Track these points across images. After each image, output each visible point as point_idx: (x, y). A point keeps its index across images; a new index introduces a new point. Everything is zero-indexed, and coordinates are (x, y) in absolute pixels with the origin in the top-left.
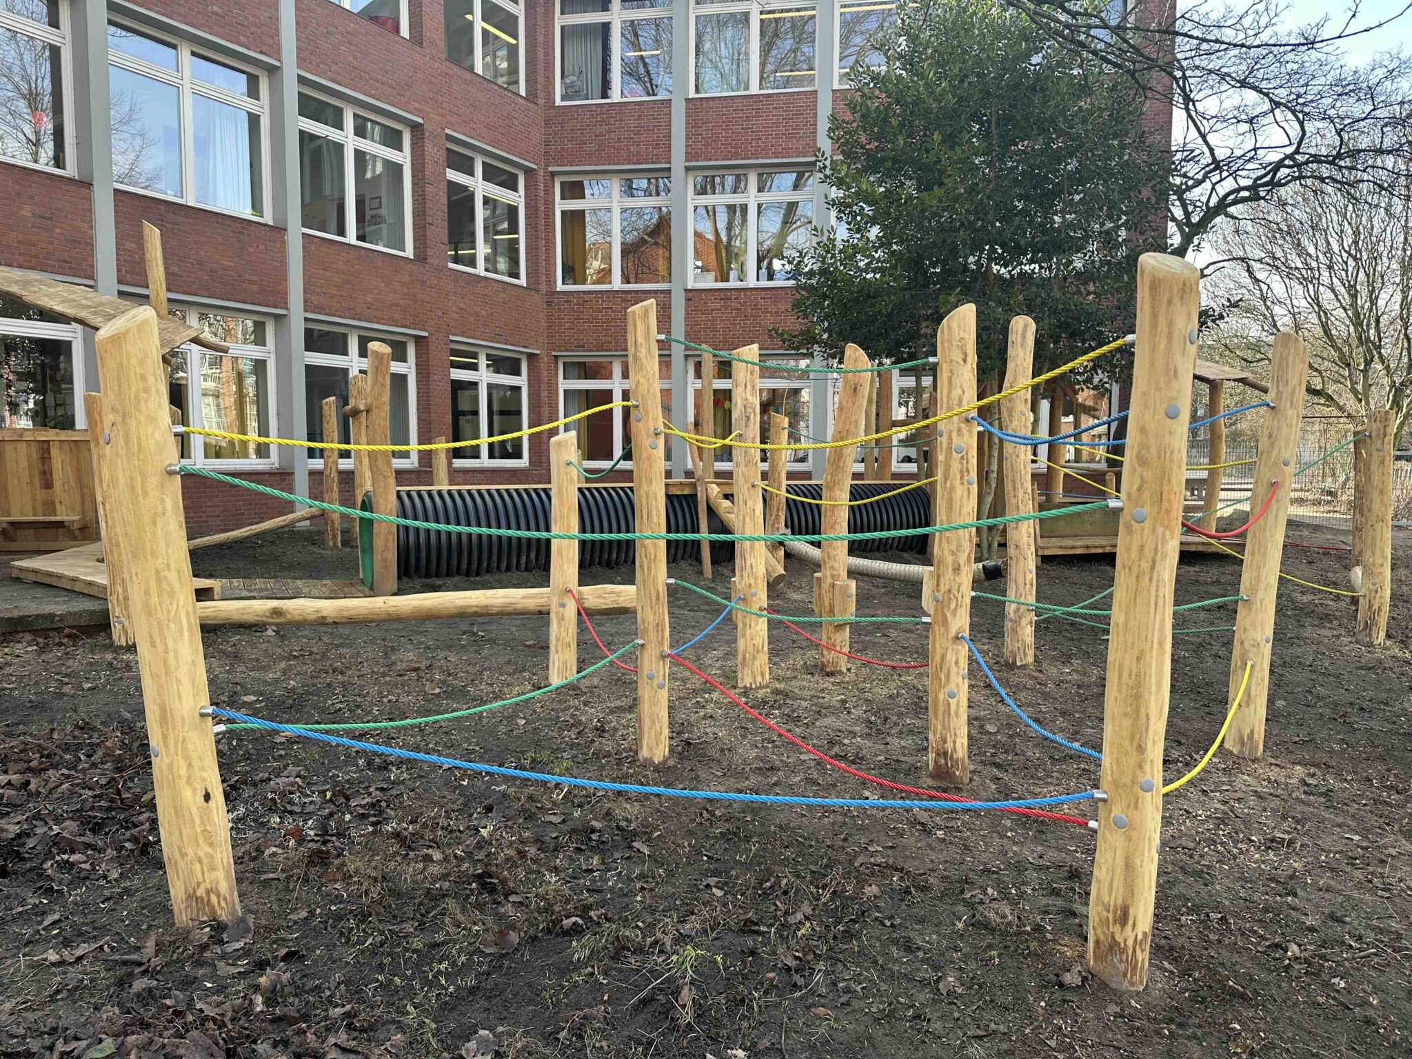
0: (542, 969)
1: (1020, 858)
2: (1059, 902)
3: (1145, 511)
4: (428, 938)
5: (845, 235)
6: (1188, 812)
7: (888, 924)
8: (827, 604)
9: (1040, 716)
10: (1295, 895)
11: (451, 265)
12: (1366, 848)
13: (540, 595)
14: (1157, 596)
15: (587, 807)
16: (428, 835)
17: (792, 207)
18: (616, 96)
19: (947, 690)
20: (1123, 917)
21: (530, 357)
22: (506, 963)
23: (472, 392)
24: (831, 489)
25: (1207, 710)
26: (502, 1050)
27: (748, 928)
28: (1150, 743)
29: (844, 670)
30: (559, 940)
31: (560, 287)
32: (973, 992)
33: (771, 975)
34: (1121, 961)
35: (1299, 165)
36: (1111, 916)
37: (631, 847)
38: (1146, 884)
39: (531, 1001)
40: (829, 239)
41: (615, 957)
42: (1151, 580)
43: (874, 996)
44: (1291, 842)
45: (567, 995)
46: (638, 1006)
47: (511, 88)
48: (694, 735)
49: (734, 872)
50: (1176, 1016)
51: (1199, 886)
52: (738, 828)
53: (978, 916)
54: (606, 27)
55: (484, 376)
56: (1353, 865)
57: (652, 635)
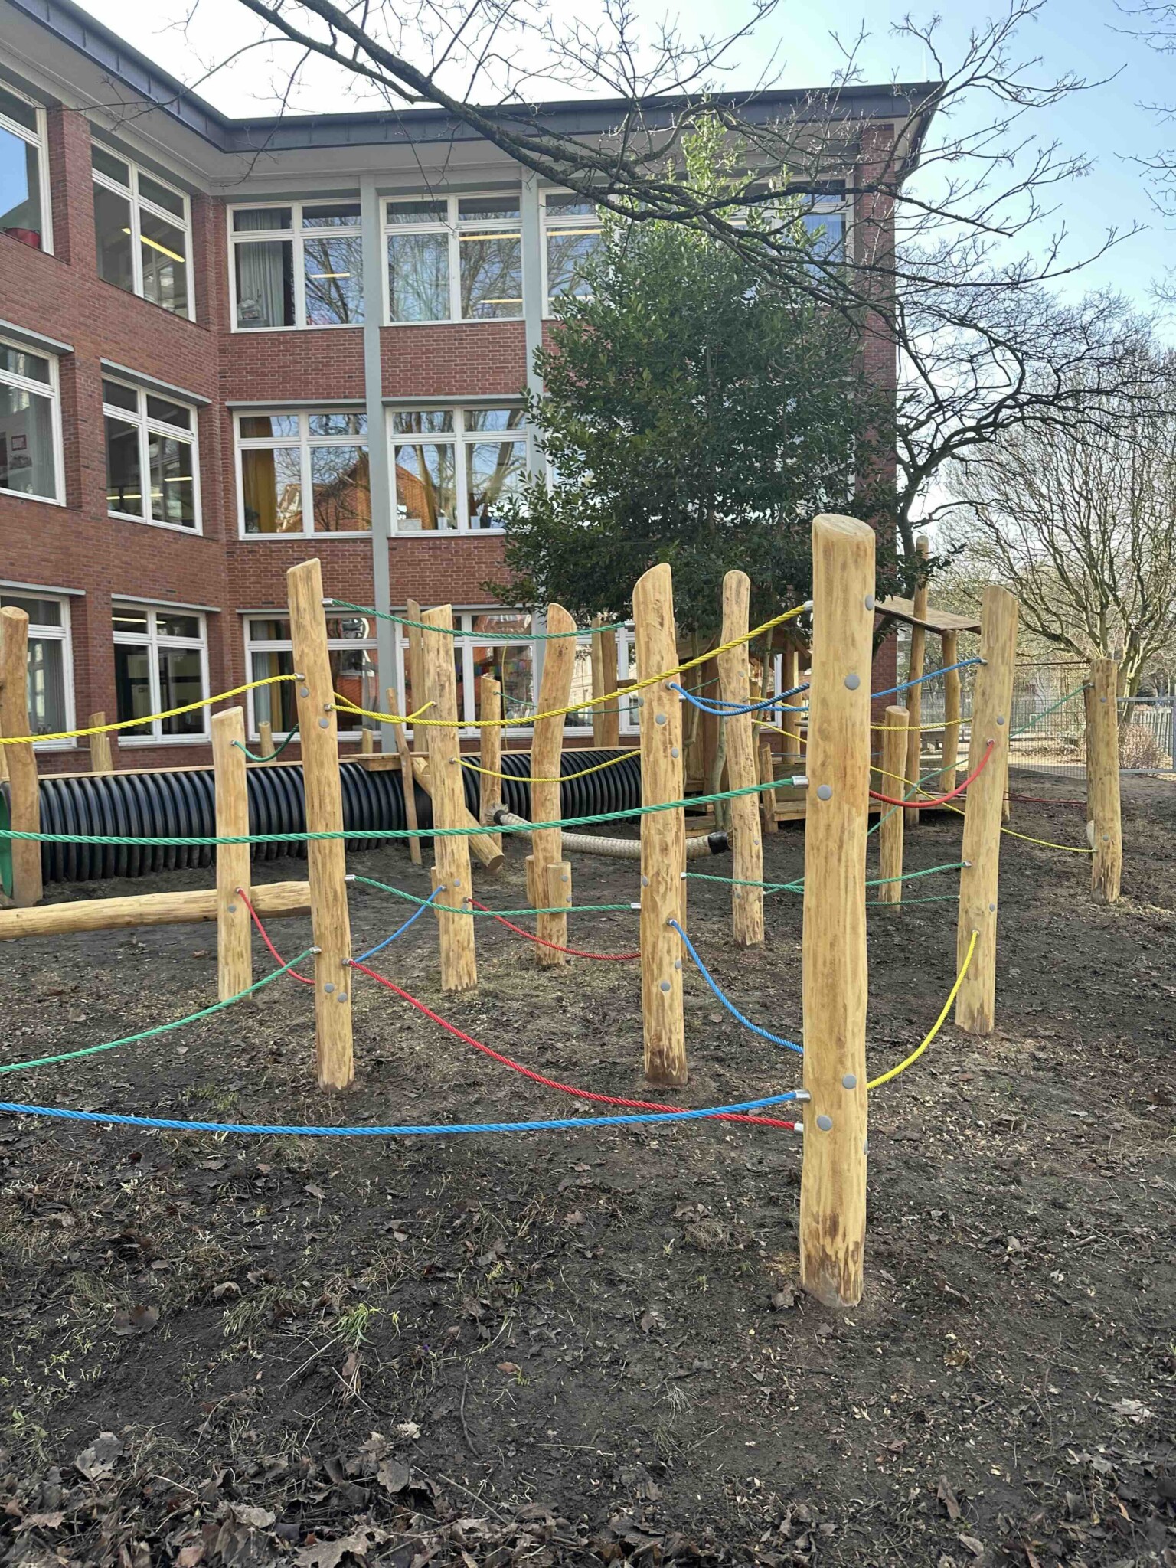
0: (185, 1350)
1: (738, 1165)
2: (776, 1212)
3: (829, 787)
4: (45, 1323)
5: (557, 480)
6: (915, 1099)
7: (589, 1255)
8: (540, 890)
9: (768, 1001)
10: (1019, 1183)
11: (112, 513)
12: (1090, 1125)
13: (206, 899)
14: (847, 878)
15: (254, 1147)
16: (59, 1195)
17: (506, 448)
18: (301, 323)
19: (660, 982)
20: (833, 1227)
21: (209, 615)
22: (142, 1345)
23: (140, 657)
24: (539, 762)
25: (941, 983)
26: (127, 1455)
27: (432, 1276)
28: (849, 1035)
29: (563, 963)
30: (209, 1311)
31: (242, 535)
32: (678, 1326)
33: (453, 1329)
34: (833, 1276)
35: (1021, 406)
36: (820, 1227)
37: (303, 1192)
38: (855, 1188)
39: (169, 1390)
40: (538, 485)
41: (274, 1326)
42: (839, 860)
43: (569, 1342)
44: (1017, 1124)
45: (212, 1379)
46: (297, 1382)
47: (179, 312)
48: (384, 1053)
49: (420, 1212)
50: (891, 1331)
51: (922, 1182)
52: (430, 1159)
53: (688, 1238)
54: (287, 246)
55: (154, 639)
56: (1078, 1144)
57: (330, 940)
